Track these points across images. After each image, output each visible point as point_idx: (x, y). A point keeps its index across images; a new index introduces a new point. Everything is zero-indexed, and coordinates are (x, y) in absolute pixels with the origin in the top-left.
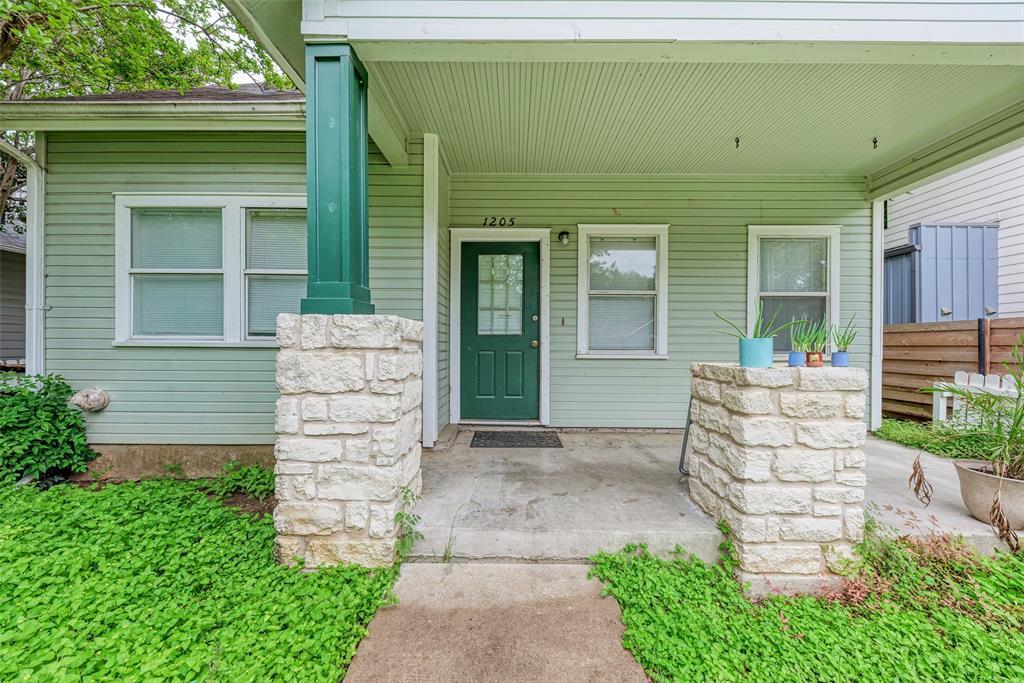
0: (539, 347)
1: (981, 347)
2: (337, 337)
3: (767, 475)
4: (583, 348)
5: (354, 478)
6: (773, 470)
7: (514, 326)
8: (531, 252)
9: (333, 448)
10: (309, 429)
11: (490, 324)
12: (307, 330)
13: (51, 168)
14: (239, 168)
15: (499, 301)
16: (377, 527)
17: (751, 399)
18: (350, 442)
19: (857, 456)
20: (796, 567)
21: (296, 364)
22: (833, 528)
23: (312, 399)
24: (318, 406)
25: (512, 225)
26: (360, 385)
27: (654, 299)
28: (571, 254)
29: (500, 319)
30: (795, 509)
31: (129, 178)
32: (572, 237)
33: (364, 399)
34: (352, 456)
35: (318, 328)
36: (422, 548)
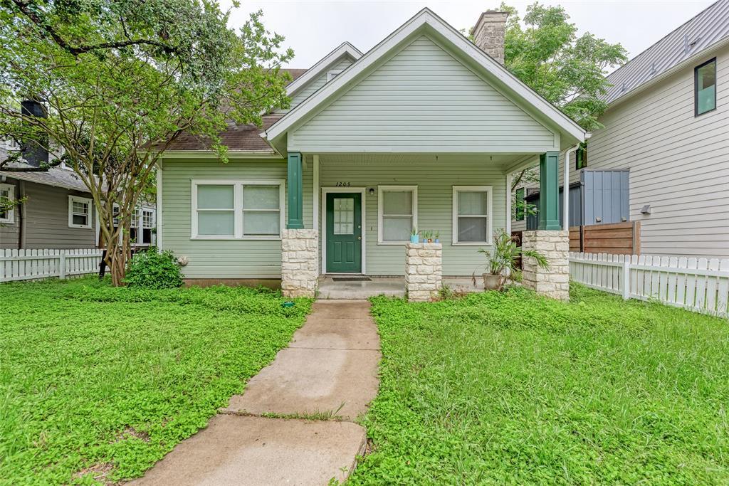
0: (361, 240)
2: (299, 236)
3: (415, 272)
4: (380, 240)
5: (303, 274)
6: (417, 271)
7: (350, 231)
8: (357, 197)
9: (298, 266)
10: (291, 261)
11: (339, 229)
12: (290, 234)
13: (165, 168)
14: (240, 169)
15: (343, 219)
16: (310, 287)
17: (411, 252)
18: (302, 264)
19: (440, 267)
20: (423, 297)
21: (287, 243)
22: (433, 286)
23: (291, 252)
24: (294, 254)
25: (349, 186)
26: (305, 248)
27: (411, 218)
28: (375, 199)
29: (344, 227)
30: (423, 281)
31: (196, 172)
32: (375, 191)
33: (306, 252)
34: (303, 268)
35: (293, 233)
36: (321, 296)
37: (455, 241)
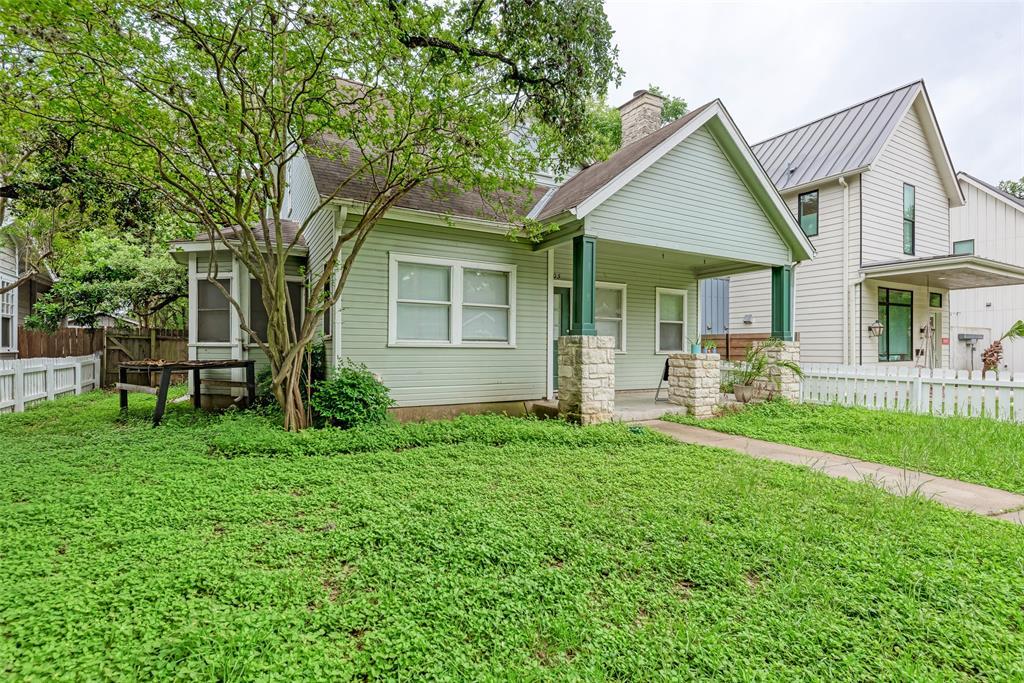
1: (727, 348)
2: (599, 344)
3: (700, 386)
5: (604, 393)
6: (702, 384)
14: (459, 244)
18: (603, 380)
20: (706, 413)
21: (588, 353)
22: (714, 401)
23: (592, 366)
24: (594, 368)
26: (605, 360)
27: (620, 322)
30: (706, 395)
31: (396, 242)
34: (603, 385)
37: (658, 349)
